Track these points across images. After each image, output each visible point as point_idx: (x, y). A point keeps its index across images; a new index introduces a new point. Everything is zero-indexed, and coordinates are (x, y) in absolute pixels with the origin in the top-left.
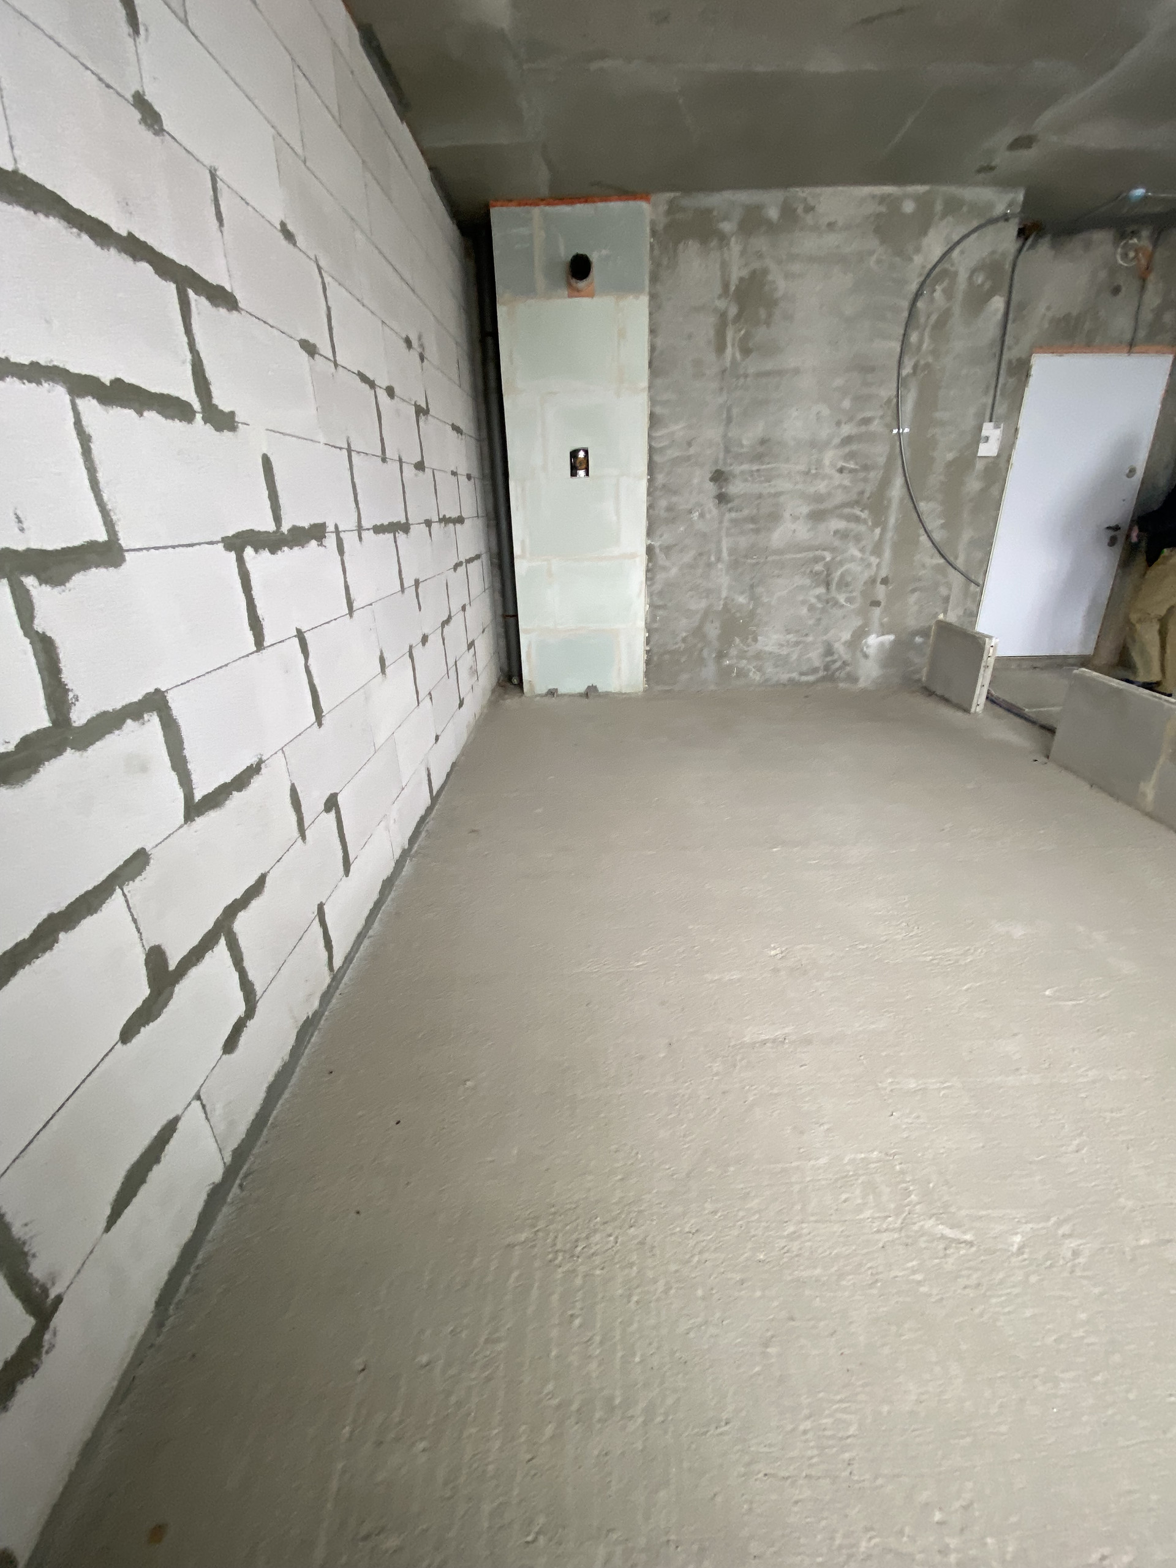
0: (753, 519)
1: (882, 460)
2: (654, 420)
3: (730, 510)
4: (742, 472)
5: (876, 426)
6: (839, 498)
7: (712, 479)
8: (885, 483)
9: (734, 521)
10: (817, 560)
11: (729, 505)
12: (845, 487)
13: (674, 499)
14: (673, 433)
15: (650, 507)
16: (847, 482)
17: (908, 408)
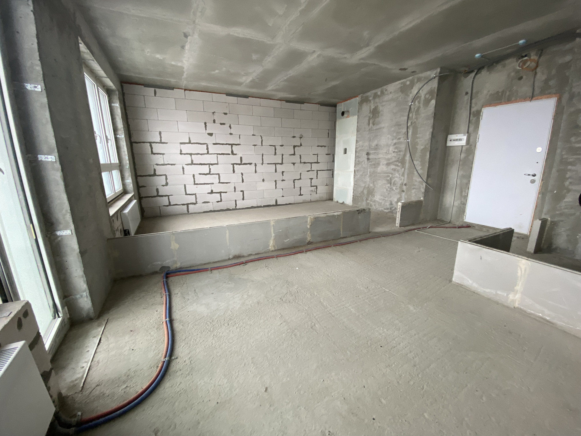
0: (374, 164)
1: (404, 149)
2: (357, 141)
3: (370, 162)
4: (372, 153)
5: (402, 140)
6: (394, 159)
7: (367, 155)
8: (405, 155)
9: (370, 165)
10: (388, 176)
11: (370, 161)
12: (395, 157)
13: (360, 159)
14: (360, 144)
15: (355, 161)
16: (395, 155)
17: (410, 134)
